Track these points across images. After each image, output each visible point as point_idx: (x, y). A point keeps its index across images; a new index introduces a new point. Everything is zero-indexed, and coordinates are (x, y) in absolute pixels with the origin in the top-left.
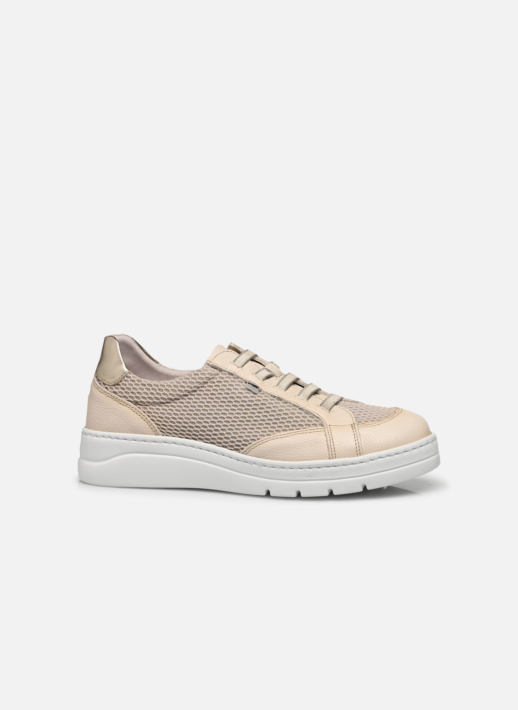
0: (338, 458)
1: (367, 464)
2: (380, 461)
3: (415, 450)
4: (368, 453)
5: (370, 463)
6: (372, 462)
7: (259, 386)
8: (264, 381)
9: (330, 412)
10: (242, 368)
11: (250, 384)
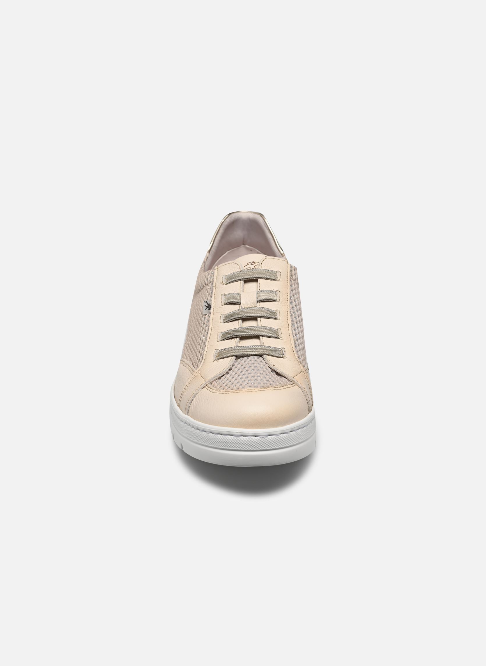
3: (213, 434)
7: (212, 309)
8: (225, 305)
9: (215, 361)
10: (225, 285)
11: (207, 303)
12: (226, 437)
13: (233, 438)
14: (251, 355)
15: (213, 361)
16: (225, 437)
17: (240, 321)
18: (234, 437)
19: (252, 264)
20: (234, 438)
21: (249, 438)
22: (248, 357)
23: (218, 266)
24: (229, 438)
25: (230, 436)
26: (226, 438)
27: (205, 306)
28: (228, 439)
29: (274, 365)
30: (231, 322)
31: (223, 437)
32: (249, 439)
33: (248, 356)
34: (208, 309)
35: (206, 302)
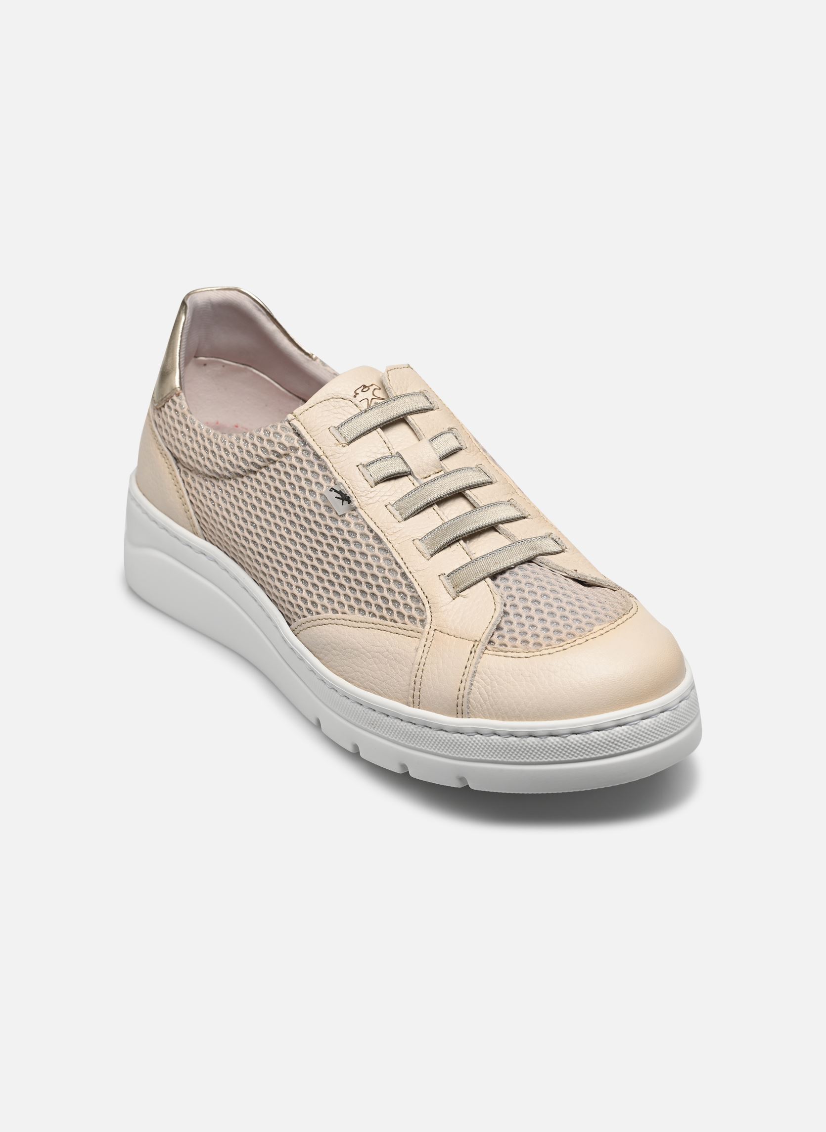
0: (425, 708)
1: (470, 740)
2: (495, 741)
3: (579, 735)
4: (479, 717)
5: (476, 738)
6: (479, 739)
7: (353, 499)
8: (376, 485)
9: (456, 597)
10: (347, 447)
11: (336, 491)
12: (612, 731)
13: (627, 730)
14: (516, 565)
15: (454, 599)
16: (609, 732)
17: (436, 507)
18: (628, 726)
19: (364, 390)
20: (628, 728)
21: (655, 718)
22: (512, 570)
23: (292, 413)
24: (618, 732)
25: (620, 727)
26: (613, 734)
27: (336, 497)
28: (616, 734)
29: (576, 571)
30: (418, 514)
31: (604, 734)
32: (655, 720)
33: (512, 568)
34: (345, 502)
35: (333, 491)
